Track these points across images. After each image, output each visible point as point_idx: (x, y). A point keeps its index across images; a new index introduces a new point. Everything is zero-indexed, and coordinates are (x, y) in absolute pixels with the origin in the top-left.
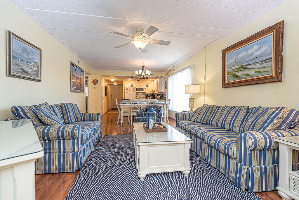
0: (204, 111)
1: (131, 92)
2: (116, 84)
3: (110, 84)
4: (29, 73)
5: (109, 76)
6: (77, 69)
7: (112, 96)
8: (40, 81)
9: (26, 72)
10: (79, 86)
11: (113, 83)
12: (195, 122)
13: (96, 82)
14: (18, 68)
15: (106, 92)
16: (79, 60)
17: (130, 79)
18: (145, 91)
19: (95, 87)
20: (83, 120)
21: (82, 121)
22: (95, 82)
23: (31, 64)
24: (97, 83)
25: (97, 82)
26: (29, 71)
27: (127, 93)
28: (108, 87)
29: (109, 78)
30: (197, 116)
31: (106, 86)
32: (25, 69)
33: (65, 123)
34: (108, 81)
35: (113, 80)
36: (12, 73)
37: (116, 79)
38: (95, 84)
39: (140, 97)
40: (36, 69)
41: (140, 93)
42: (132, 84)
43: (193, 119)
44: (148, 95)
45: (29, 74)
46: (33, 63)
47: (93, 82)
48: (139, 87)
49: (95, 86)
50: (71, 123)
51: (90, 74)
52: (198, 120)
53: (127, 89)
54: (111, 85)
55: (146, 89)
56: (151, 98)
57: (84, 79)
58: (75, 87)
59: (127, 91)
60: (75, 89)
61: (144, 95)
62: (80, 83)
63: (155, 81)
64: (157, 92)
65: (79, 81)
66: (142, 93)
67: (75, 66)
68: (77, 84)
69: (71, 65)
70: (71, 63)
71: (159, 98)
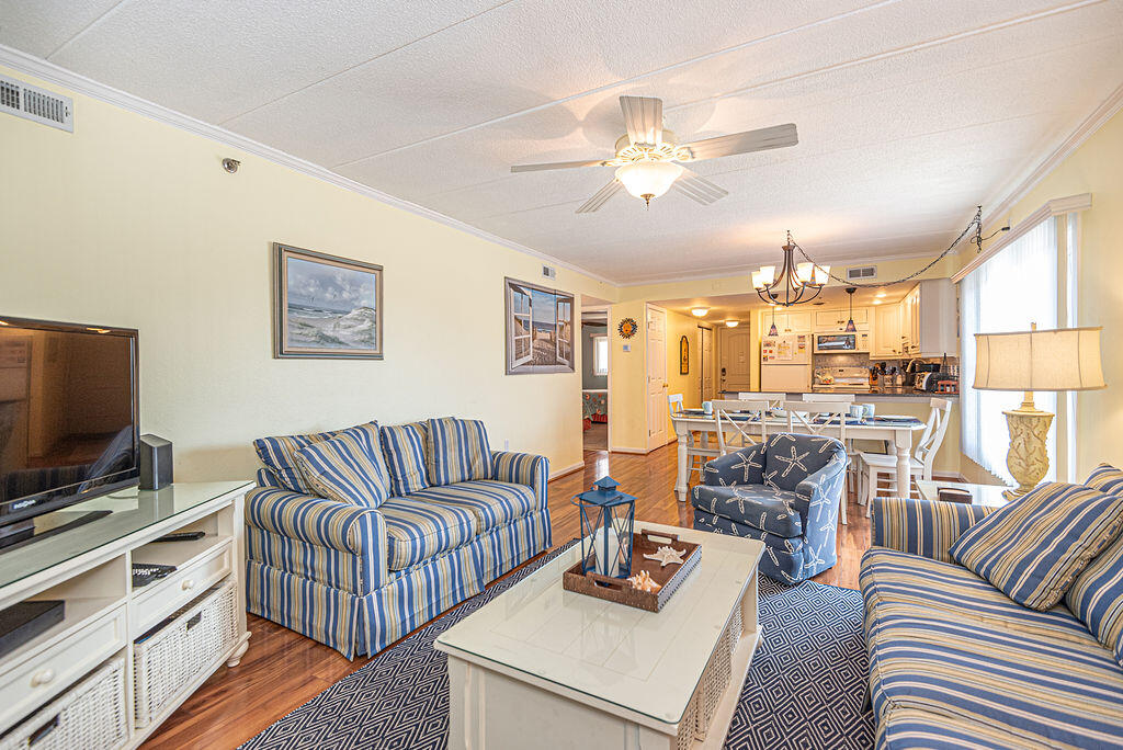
0: (1057, 517)
1: (789, 356)
2: (735, 324)
4: (341, 340)
5: (686, 301)
6: (537, 298)
7: (724, 370)
8: (380, 357)
9: (334, 341)
10: (548, 352)
11: (723, 321)
12: (978, 575)
13: (631, 329)
14: (306, 332)
15: (684, 360)
16: (550, 266)
18: (865, 346)
19: (626, 347)
20: (490, 476)
21: (486, 478)
22: (628, 328)
23: (349, 316)
24: (633, 333)
25: (635, 326)
26: (343, 334)
27: (770, 362)
28: (706, 337)
29: (688, 308)
30: (1003, 545)
31: (683, 337)
32: (329, 333)
33: (429, 482)
35: (701, 313)
36: (285, 349)
37: (714, 308)
38: (629, 337)
39: (839, 374)
40: (366, 325)
41: (841, 359)
42: (773, 327)
43: (975, 555)
45: (341, 343)
46: (355, 312)
47: (621, 331)
49: (626, 341)
50: (447, 484)
51: (608, 303)
52: (1000, 575)
53: (768, 345)
56: (899, 381)
57: (571, 323)
58: (530, 358)
59: (771, 352)
60: (528, 363)
61: (861, 365)
62: (552, 342)
63: (909, 300)
64: (913, 355)
65: (547, 336)
66: (851, 360)
67: (528, 288)
68: (538, 347)
69: (509, 288)
70: (508, 283)
71: (924, 388)
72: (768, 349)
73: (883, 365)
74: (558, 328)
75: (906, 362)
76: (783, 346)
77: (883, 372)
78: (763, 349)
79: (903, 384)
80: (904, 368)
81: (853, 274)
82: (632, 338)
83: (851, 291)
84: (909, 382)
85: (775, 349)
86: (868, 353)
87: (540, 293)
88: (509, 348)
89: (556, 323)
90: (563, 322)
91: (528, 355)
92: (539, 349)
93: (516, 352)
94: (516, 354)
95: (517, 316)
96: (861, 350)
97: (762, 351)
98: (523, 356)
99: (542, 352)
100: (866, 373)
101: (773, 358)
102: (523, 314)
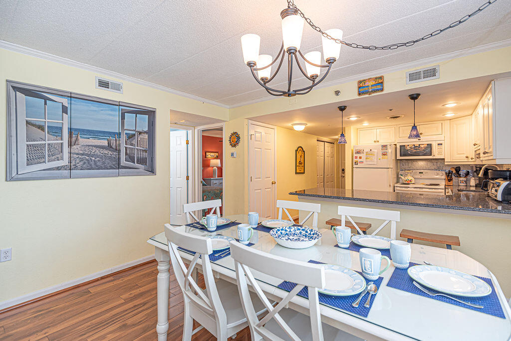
1: (374, 161)
7: (343, 170)
13: (235, 140)
15: (299, 163)
18: (440, 154)
19: (233, 154)
24: (237, 143)
25: (238, 138)
27: (360, 165)
31: (299, 147)
35: (299, 128)
39: (418, 176)
41: (421, 163)
47: (230, 141)
49: (233, 150)
53: (358, 152)
55: (444, 146)
56: (473, 182)
57: (150, 132)
58: (62, 163)
59: (360, 158)
60: (58, 168)
61: (438, 169)
63: (480, 111)
64: (485, 161)
66: (429, 164)
67: (62, 95)
68: (82, 152)
69: (14, 93)
70: (14, 88)
71: (499, 198)
72: (358, 155)
73: (458, 169)
74: (124, 136)
75: (478, 168)
76: (370, 153)
77: (458, 174)
78: (355, 155)
79: (476, 186)
80: (477, 172)
81: (413, 77)
82: (237, 147)
83: (414, 97)
84: (483, 185)
85: (363, 156)
86: (444, 159)
87: (86, 103)
88: (13, 153)
89: (120, 132)
90: (135, 131)
91: (58, 160)
92: (82, 154)
93: (27, 157)
94: (27, 159)
95: (32, 122)
96: (437, 157)
97: (354, 157)
98: (44, 162)
99: (87, 158)
100: (442, 176)
101: (362, 162)
102: (47, 120)
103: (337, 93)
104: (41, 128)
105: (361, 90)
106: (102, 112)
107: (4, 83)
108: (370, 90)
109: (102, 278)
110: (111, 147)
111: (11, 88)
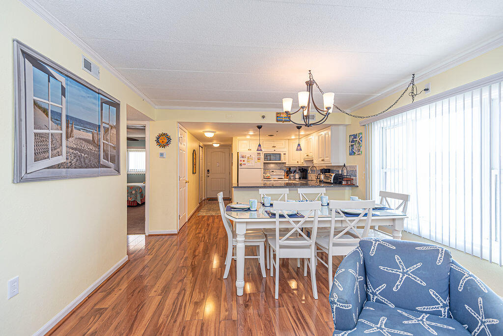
1: (252, 163)
2: (218, 145)
3: (205, 146)
5: (200, 125)
7: (208, 171)
10: (89, 153)
11: (211, 143)
13: (166, 141)
15: (194, 164)
16: (90, 59)
17: (251, 133)
18: (285, 159)
19: (162, 155)
22: (164, 140)
24: (168, 144)
25: (169, 139)
27: (243, 166)
28: (201, 152)
29: (201, 131)
31: (194, 150)
34: (199, 138)
35: (209, 135)
37: (218, 133)
38: (164, 146)
41: (272, 166)
44: (290, 169)
47: (158, 141)
48: (271, 150)
49: (162, 150)
51: (149, 119)
53: (243, 157)
54: (207, 148)
55: (287, 155)
57: (117, 127)
58: (62, 159)
59: (244, 161)
60: (59, 166)
61: (281, 169)
62: (94, 143)
65: (89, 136)
66: (278, 166)
67: (61, 73)
68: (75, 146)
69: (23, 59)
70: (23, 52)
71: (332, 182)
72: (242, 159)
74: (102, 130)
76: (250, 158)
77: (291, 172)
78: (240, 159)
82: (167, 148)
83: (299, 128)
85: (246, 159)
86: (286, 163)
87: (78, 86)
88: (23, 144)
89: (100, 124)
90: (108, 124)
91: (59, 156)
92: (76, 149)
93: (35, 150)
94: (35, 154)
95: (39, 103)
96: (283, 162)
97: (239, 161)
98: (48, 157)
99: (79, 153)
100: (283, 173)
101: (245, 164)
102: (50, 103)
103: (263, 117)
104: (45, 111)
105: (279, 119)
106: (89, 99)
107: (11, 42)
108: (283, 120)
109: (89, 297)
110: (94, 142)
111: (20, 51)
